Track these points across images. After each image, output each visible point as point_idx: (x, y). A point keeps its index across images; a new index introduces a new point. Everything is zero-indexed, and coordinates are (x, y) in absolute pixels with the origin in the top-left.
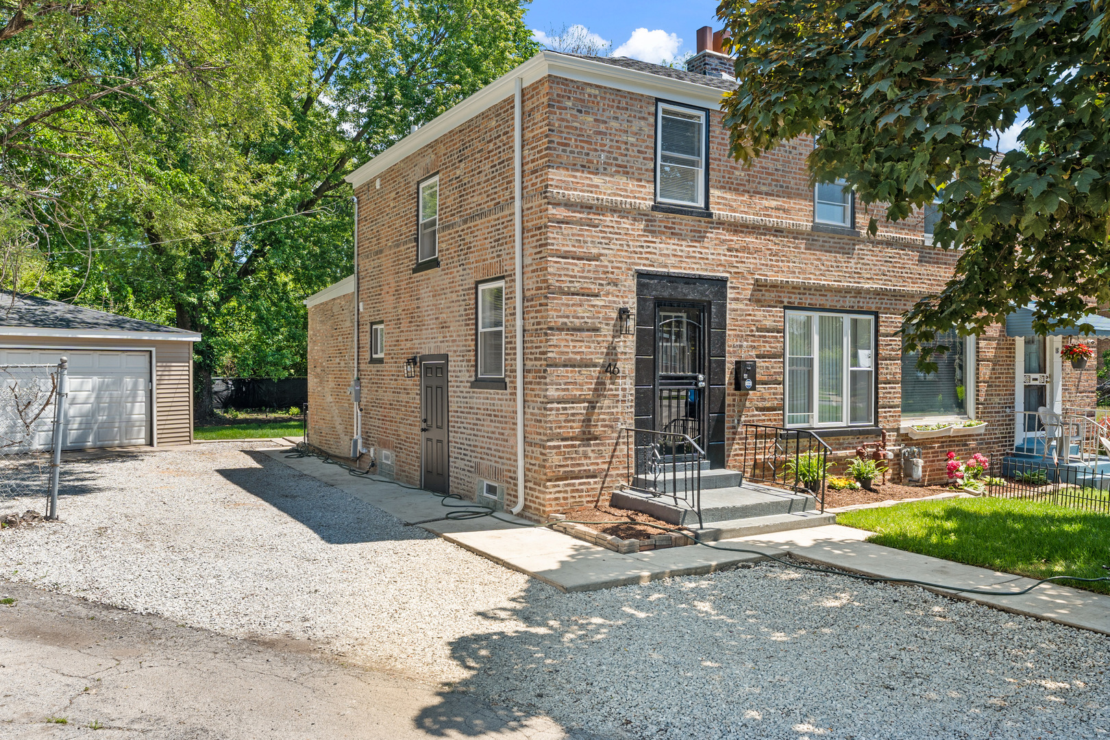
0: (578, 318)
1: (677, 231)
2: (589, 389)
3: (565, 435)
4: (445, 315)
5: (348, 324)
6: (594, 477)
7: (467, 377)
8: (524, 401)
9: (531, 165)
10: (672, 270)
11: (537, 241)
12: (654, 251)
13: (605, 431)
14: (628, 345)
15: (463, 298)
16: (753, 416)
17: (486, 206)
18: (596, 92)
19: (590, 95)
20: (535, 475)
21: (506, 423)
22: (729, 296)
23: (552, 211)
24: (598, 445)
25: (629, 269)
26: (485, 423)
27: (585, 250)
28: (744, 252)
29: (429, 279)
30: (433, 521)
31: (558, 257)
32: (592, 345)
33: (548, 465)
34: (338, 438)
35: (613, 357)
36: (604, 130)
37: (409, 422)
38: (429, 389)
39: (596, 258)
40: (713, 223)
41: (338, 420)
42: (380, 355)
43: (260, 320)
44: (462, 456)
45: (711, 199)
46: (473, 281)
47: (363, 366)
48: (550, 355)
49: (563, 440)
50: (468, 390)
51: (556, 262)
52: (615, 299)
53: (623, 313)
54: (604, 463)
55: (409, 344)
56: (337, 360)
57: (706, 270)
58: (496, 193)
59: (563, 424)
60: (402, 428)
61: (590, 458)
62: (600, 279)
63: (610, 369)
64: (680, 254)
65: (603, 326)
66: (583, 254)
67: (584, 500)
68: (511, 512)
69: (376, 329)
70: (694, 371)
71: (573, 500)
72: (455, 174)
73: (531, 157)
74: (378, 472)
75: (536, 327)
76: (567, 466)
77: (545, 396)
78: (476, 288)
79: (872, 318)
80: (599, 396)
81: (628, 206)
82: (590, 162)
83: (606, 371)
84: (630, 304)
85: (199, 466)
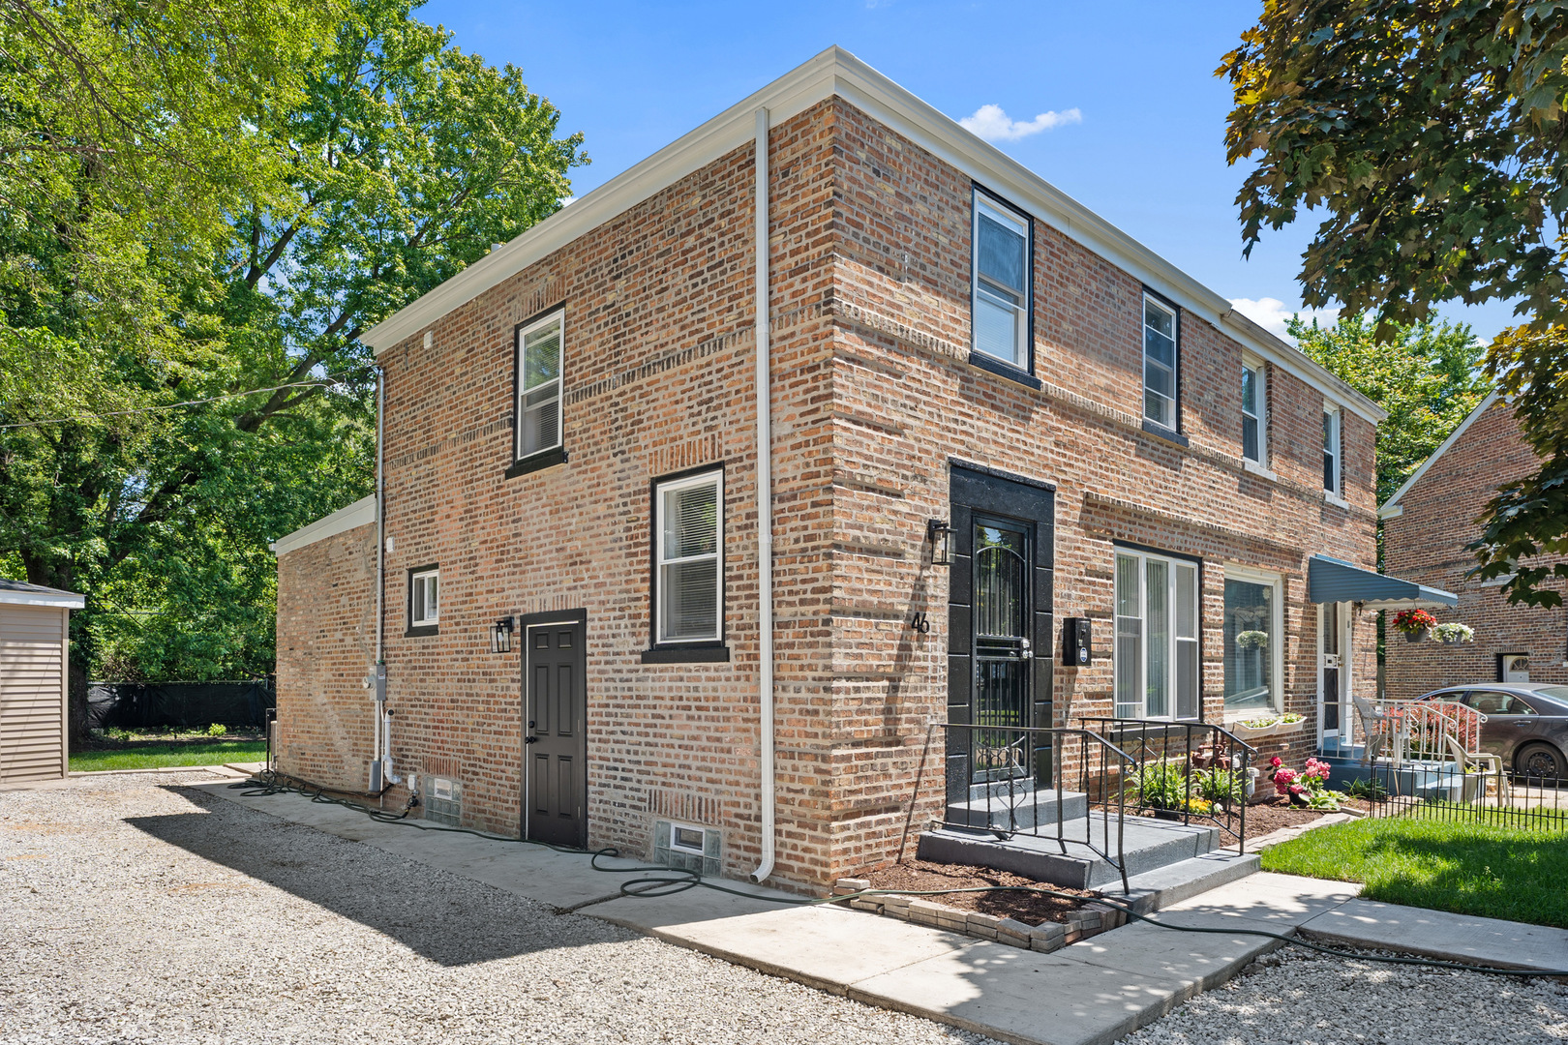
0: (874, 531)
1: (997, 403)
2: (890, 657)
3: (858, 737)
4: (579, 543)
5: (361, 575)
6: (895, 809)
7: (630, 643)
8: (775, 679)
9: (790, 261)
10: (993, 466)
11: (807, 391)
12: (971, 430)
13: (910, 730)
14: (939, 583)
15: (622, 509)
16: (1082, 706)
17: (678, 345)
18: (898, 146)
19: (890, 150)
20: (802, 810)
21: (727, 719)
22: (1057, 516)
23: (840, 337)
24: (900, 753)
25: (941, 456)
26: (674, 722)
27: (884, 414)
28: (1072, 450)
29: (542, 484)
30: (602, 900)
31: (848, 420)
32: (894, 580)
33: (833, 790)
34: (338, 761)
35: (920, 603)
36: (908, 214)
37: (493, 728)
38: (542, 672)
39: (897, 430)
40: (1038, 398)
41: (338, 734)
42: (430, 621)
43: (179, 585)
44: (618, 782)
45: (1037, 361)
46: (647, 477)
47: (390, 642)
48: (836, 593)
49: (856, 744)
50: (633, 666)
51: (845, 429)
52: (923, 504)
53: (934, 529)
54: (909, 784)
55: (494, 599)
56: (339, 635)
57: (1031, 471)
58: (703, 320)
59: (855, 717)
60: (479, 739)
61: (890, 776)
62: (904, 466)
63: (917, 623)
64: (1001, 440)
65: (908, 548)
66: (881, 421)
67: (883, 850)
68: (754, 878)
69: (421, 581)
70: (1016, 635)
71: (868, 852)
72: (605, 299)
73: (792, 246)
74: (424, 814)
75: (802, 545)
76: (859, 791)
77: (827, 667)
78: (653, 491)
79: (1195, 566)
80: (903, 668)
81: (940, 350)
82: (890, 263)
83: (913, 626)
84: (943, 514)
85: (88, 814)
